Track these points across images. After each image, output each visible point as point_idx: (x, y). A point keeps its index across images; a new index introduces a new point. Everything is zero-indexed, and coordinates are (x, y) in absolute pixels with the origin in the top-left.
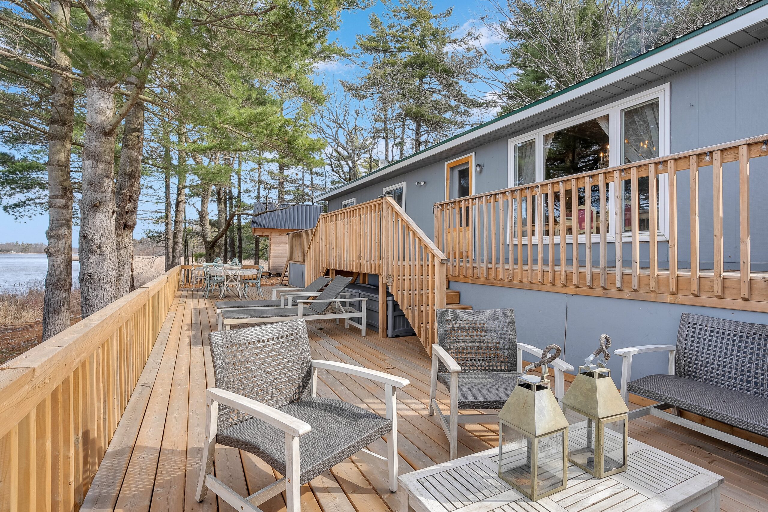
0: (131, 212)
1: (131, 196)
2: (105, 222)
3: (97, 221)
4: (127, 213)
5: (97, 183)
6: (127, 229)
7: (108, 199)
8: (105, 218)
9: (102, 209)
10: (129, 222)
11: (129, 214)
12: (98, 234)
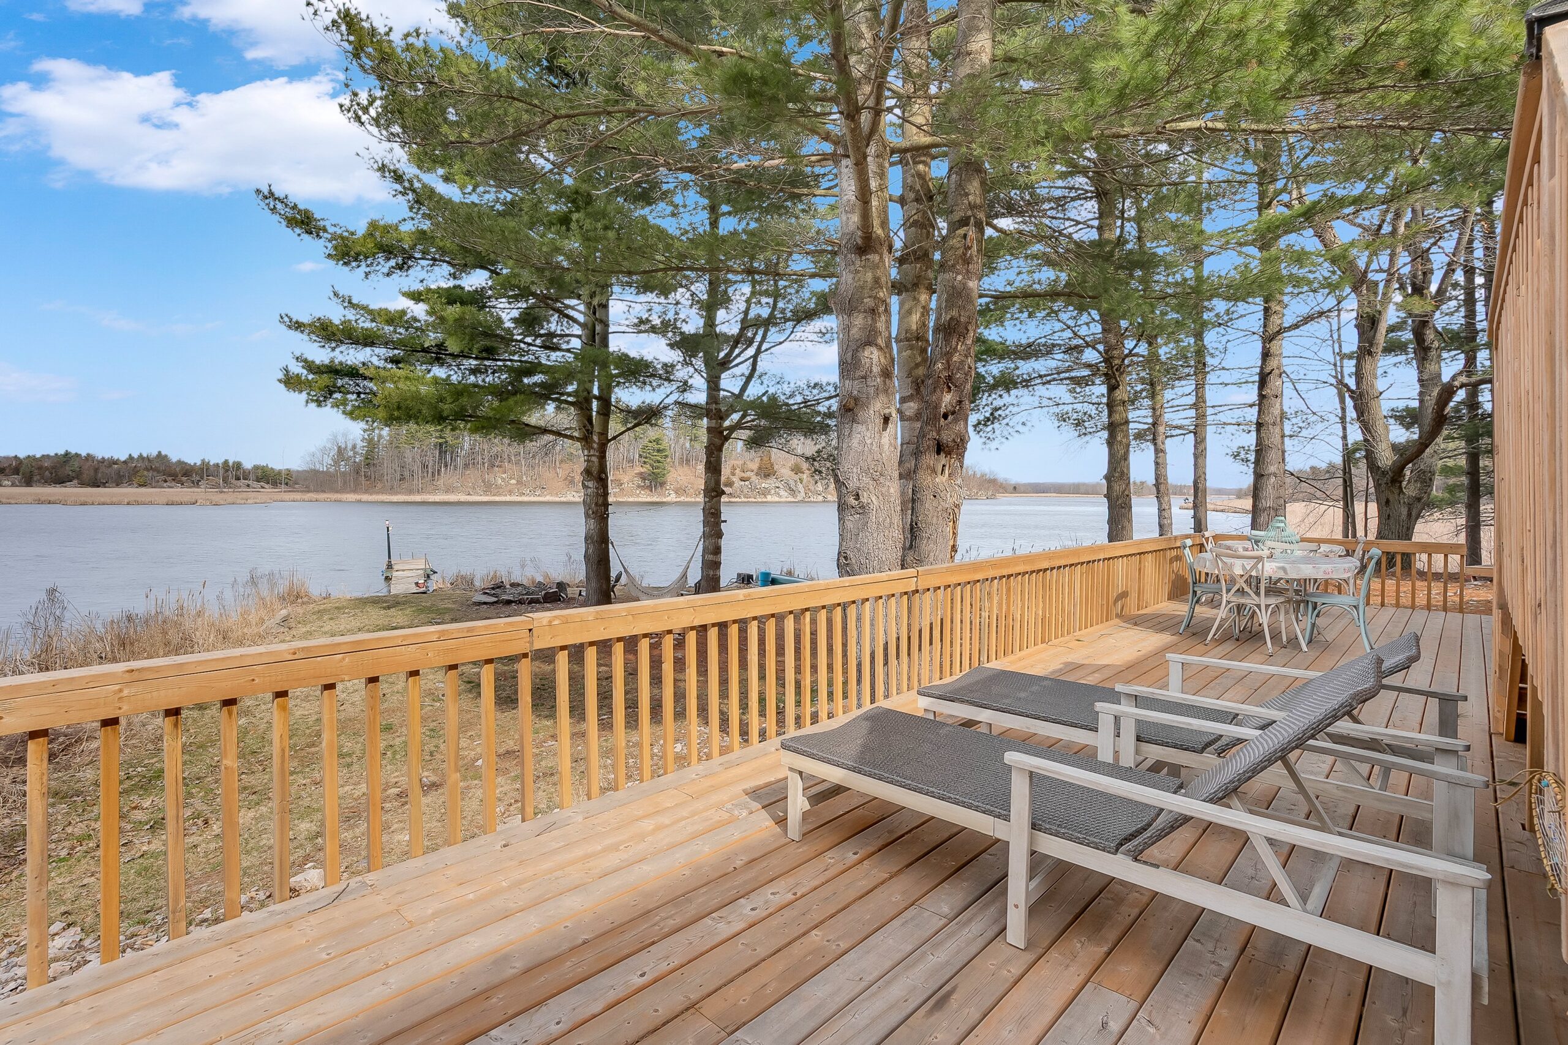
0: (953, 413)
1: (950, 378)
2: (869, 442)
3: (855, 442)
4: (945, 416)
5: (849, 361)
6: (943, 455)
7: (872, 390)
8: (868, 434)
9: (861, 415)
10: (947, 437)
11: (950, 418)
12: (855, 470)
